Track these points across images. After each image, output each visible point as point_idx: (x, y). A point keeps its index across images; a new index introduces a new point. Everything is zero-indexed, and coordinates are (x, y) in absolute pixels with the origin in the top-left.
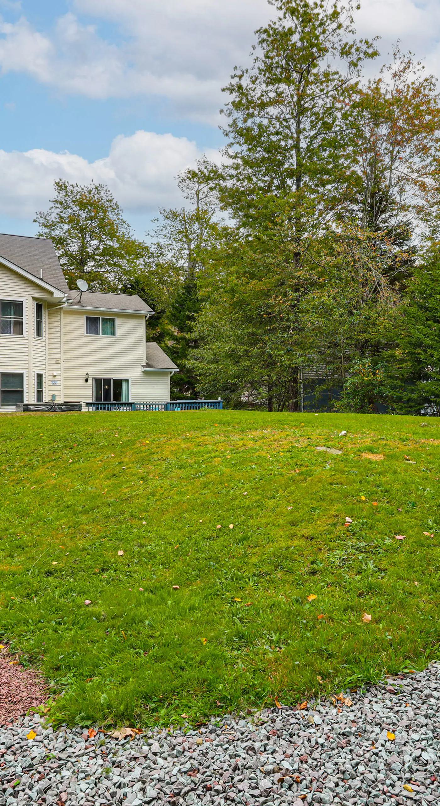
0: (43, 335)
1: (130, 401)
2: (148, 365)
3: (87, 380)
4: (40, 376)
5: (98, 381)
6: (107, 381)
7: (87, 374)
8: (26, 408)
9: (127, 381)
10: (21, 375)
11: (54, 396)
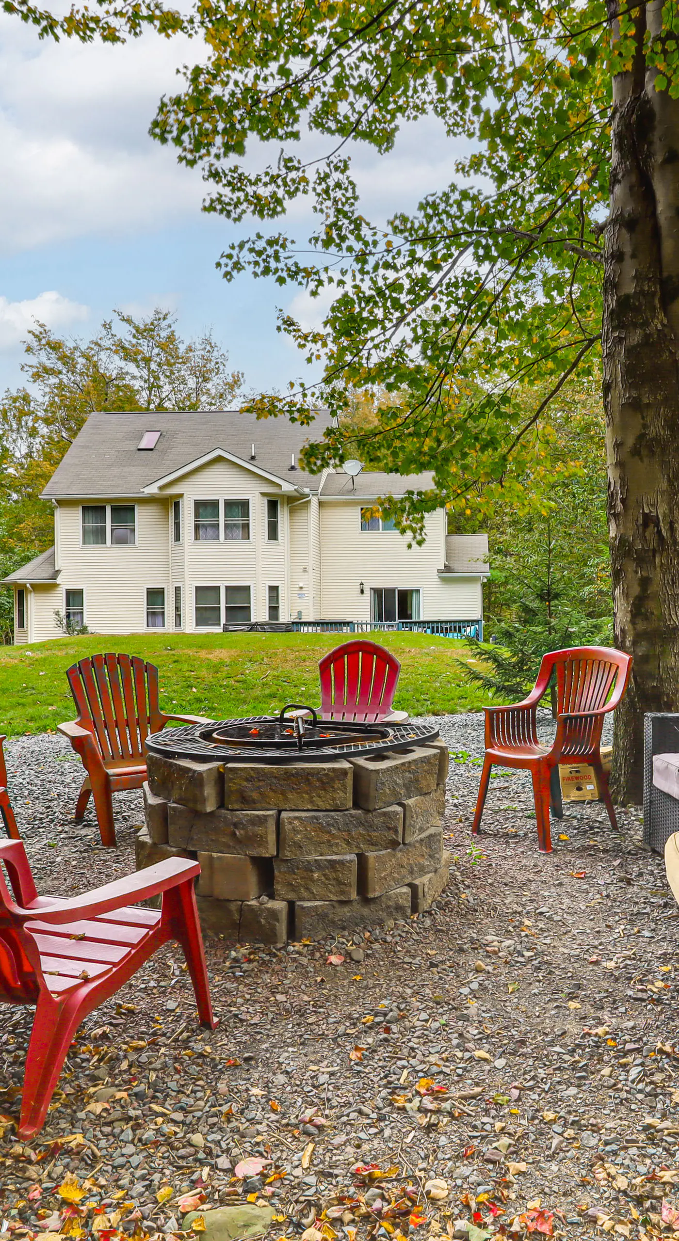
0: (280, 538)
1: (422, 619)
2: (448, 569)
3: (362, 592)
4: (274, 590)
5: (377, 592)
6: (390, 592)
7: (362, 584)
8: (253, 627)
9: (418, 591)
10: (247, 589)
11: (300, 613)
